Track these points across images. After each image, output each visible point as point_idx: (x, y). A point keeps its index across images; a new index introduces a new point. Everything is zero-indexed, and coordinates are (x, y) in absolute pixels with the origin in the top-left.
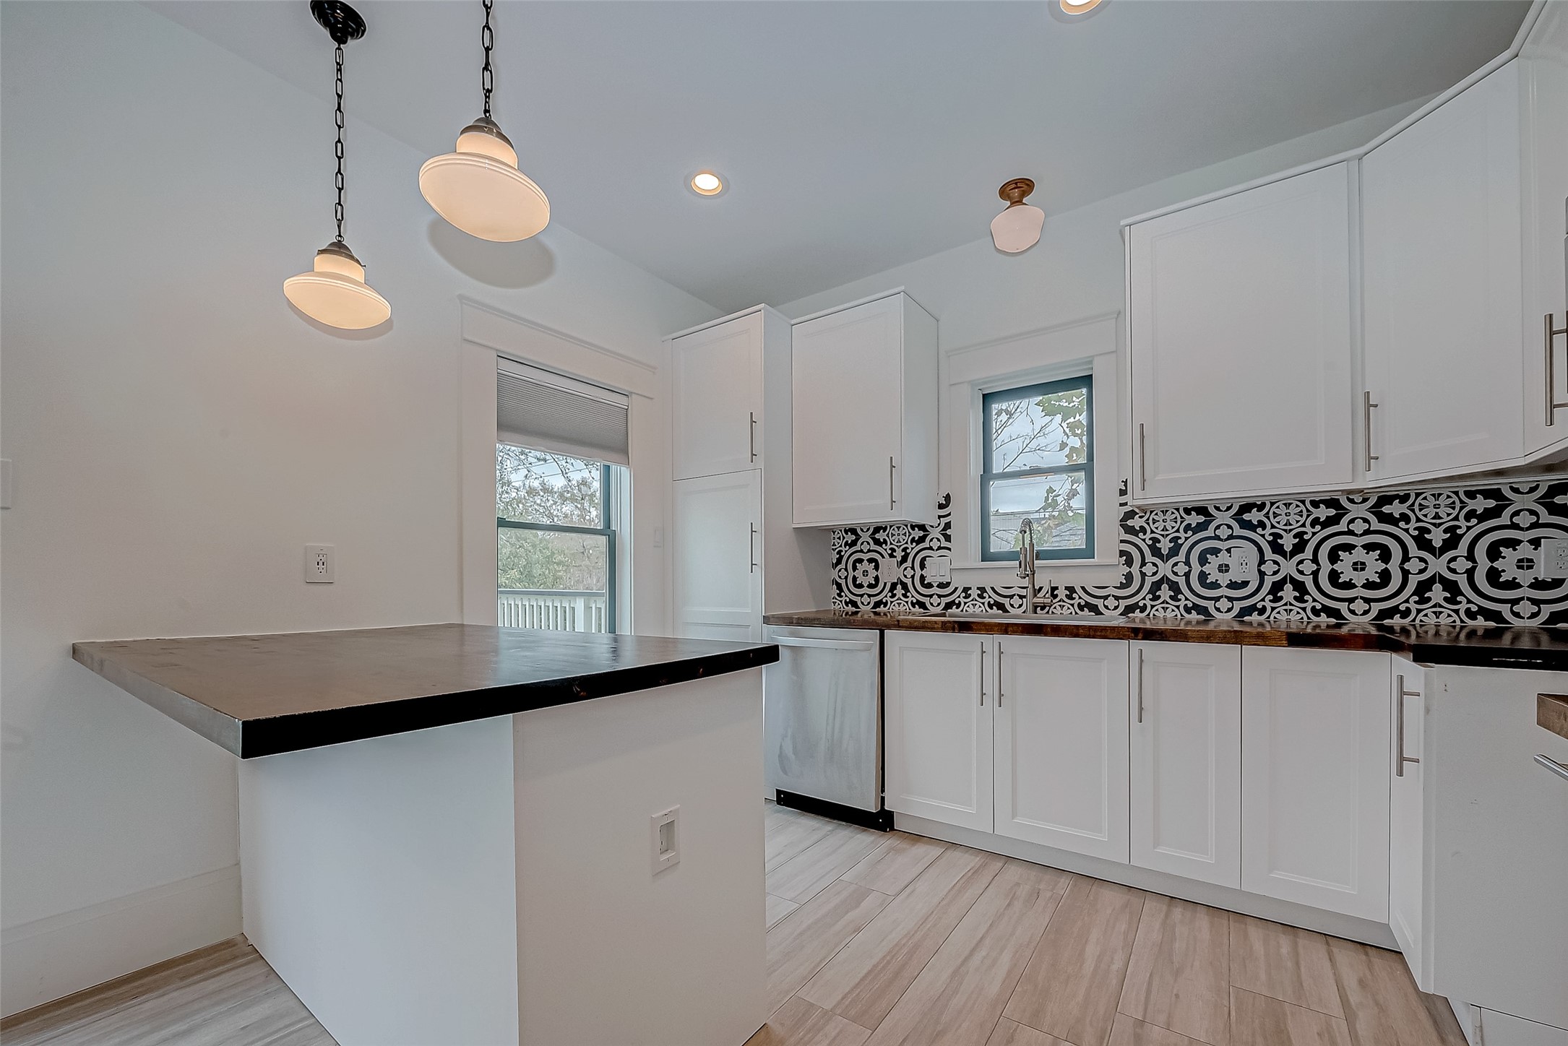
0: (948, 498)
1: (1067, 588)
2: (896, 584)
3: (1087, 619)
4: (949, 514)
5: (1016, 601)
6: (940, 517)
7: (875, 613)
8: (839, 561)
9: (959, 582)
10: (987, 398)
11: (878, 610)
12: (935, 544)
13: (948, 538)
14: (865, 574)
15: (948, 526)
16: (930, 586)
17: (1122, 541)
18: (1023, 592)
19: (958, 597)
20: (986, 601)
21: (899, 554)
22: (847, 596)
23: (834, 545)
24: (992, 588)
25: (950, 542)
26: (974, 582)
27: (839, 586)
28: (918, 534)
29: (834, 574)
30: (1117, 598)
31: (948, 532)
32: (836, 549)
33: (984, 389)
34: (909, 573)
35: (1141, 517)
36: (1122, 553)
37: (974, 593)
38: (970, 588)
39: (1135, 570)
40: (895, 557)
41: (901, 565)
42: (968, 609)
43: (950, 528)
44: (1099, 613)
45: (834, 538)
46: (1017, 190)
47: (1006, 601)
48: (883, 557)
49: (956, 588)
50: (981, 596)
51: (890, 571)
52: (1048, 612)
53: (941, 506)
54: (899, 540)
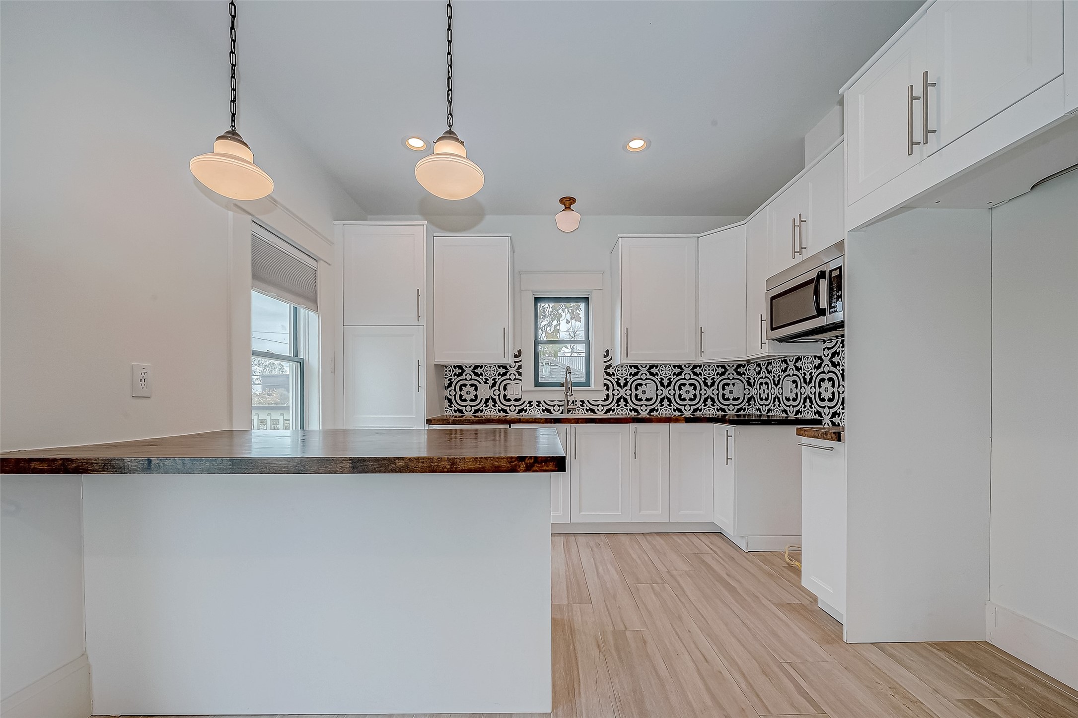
0: (520, 352)
1: (581, 401)
2: (489, 399)
3: (590, 415)
4: (521, 361)
5: (556, 408)
6: (515, 362)
7: (475, 416)
8: (450, 385)
9: (526, 398)
10: (537, 300)
11: (476, 414)
12: (513, 377)
13: (520, 374)
14: (468, 393)
15: (520, 367)
16: (509, 400)
17: (605, 379)
18: (562, 403)
19: (526, 406)
20: (541, 408)
21: (491, 382)
22: (455, 406)
23: (446, 375)
24: (544, 401)
25: (521, 376)
26: (534, 398)
27: (450, 401)
28: (502, 371)
29: (446, 393)
30: (603, 406)
31: (520, 371)
32: (447, 377)
33: (536, 295)
34: (497, 393)
35: (613, 368)
36: (605, 385)
37: (534, 404)
38: (532, 402)
39: (610, 392)
40: (488, 383)
41: (492, 388)
42: (531, 413)
43: (521, 368)
44: (595, 413)
45: (446, 371)
46: (568, 202)
47: (551, 408)
48: (480, 383)
49: (525, 402)
50: (538, 406)
51: (484, 392)
52: (572, 413)
53: (516, 356)
54: (491, 374)
